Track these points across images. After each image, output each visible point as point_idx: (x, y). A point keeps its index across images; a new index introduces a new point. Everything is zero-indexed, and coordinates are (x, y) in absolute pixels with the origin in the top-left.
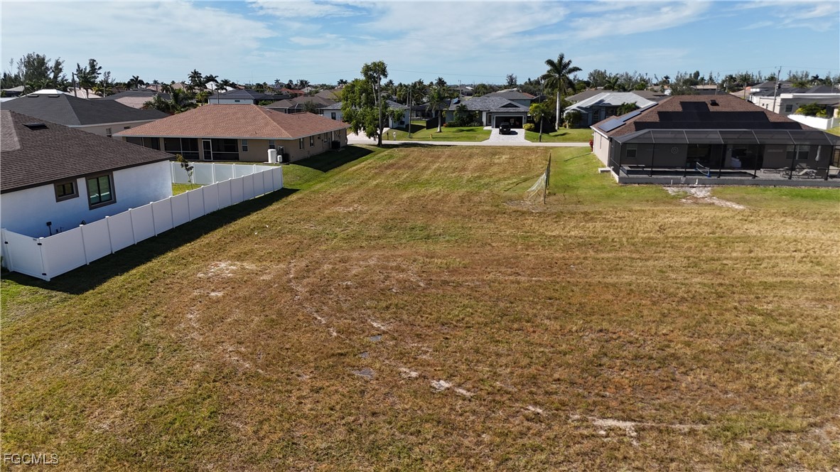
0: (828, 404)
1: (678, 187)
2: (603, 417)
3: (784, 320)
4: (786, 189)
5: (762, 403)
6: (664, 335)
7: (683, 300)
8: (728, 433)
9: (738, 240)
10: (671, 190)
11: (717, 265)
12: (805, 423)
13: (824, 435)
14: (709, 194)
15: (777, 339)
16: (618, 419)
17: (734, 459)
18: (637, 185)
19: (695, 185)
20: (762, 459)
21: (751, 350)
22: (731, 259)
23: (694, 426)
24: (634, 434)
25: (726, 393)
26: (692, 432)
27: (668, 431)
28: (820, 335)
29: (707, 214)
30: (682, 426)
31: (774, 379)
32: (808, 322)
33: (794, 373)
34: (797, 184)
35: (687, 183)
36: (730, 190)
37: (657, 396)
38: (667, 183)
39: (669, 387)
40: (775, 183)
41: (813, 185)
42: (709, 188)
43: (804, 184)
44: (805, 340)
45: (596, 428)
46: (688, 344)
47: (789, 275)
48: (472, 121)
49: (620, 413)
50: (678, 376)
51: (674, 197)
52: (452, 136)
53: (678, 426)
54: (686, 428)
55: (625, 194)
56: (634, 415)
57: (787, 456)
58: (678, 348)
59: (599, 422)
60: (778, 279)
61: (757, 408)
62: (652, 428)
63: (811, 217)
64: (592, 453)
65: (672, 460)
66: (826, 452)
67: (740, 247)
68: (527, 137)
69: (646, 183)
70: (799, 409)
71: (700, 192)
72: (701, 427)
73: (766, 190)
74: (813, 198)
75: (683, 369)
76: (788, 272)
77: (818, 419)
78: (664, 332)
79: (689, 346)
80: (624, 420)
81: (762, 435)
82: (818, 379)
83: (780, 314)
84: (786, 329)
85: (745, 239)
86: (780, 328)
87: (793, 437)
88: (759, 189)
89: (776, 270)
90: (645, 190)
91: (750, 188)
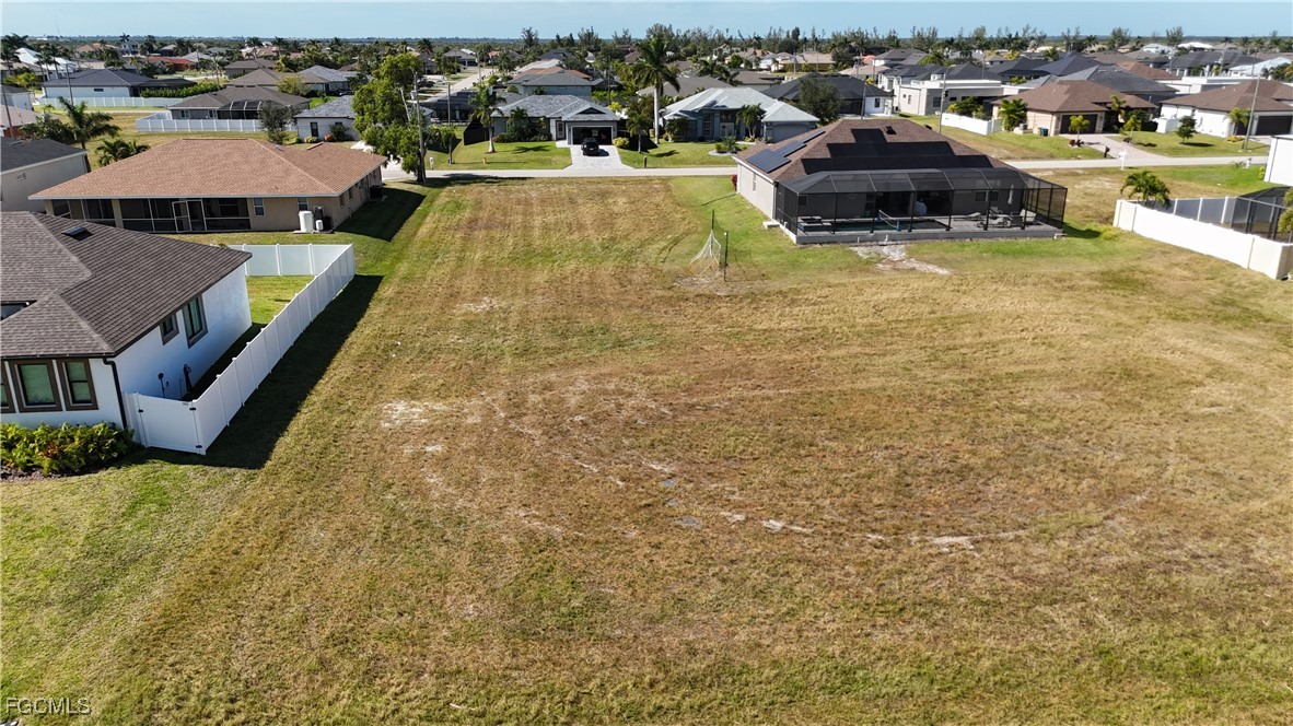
0: (1111, 498)
1: (867, 246)
2: (939, 535)
3: (1044, 415)
4: (983, 242)
5: (1060, 504)
6: (947, 445)
7: (944, 403)
8: (1046, 535)
9: (962, 320)
10: (861, 251)
11: (955, 355)
12: (1101, 518)
13: (1117, 526)
14: (904, 254)
15: (1047, 438)
16: (951, 535)
17: (1059, 557)
18: (818, 246)
19: (884, 243)
20: (1080, 553)
21: (1030, 452)
22: (967, 346)
23: (1017, 533)
24: (972, 547)
25: (1028, 498)
26: (1017, 539)
27: (999, 541)
28: (1081, 429)
29: (916, 286)
30: (1006, 534)
31: (1060, 479)
32: (1067, 416)
33: (1074, 471)
34: (993, 236)
35: (876, 239)
36: (926, 247)
37: (972, 509)
38: (852, 241)
39: (979, 499)
40: (972, 236)
41: (1009, 235)
42: (902, 246)
43: (1001, 235)
44: (1071, 436)
45: (938, 546)
46: (974, 453)
47: (1029, 362)
48: (536, 133)
49: (950, 530)
50: (980, 487)
51: (868, 262)
52: (514, 160)
53: (1002, 535)
54: (1011, 535)
55: (810, 260)
56: (963, 530)
57: (1098, 548)
58: (965, 459)
59: (937, 541)
60: (1021, 368)
61: (1058, 509)
62: (983, 539)
63: (1021, 282)
64: (947, 569)
65: (1013, 565)
66: (1124, 540)
67: (968, 329)
68: (624, 160)
69: (829, 243)
70: (1091, 506)
71: (895, 252)
72: (1021, 532)
73: (963, 246)
74: (1016, 254)
75: (982, 480)
76: (1026, 358)
77: (1109, 512)
78: (947, 442)
79: (975, 454)
80: (957, 535)
81: (1071, 532)
82: (1095, 476)
83: (1039, 410)
84: (1051, 426)
85: (968, 318)
86: (1045, 425)
87: (1095, 531)
88: (955, 244)
89: (1015, 356)
90: (831, 253)
91: (947, 244)
